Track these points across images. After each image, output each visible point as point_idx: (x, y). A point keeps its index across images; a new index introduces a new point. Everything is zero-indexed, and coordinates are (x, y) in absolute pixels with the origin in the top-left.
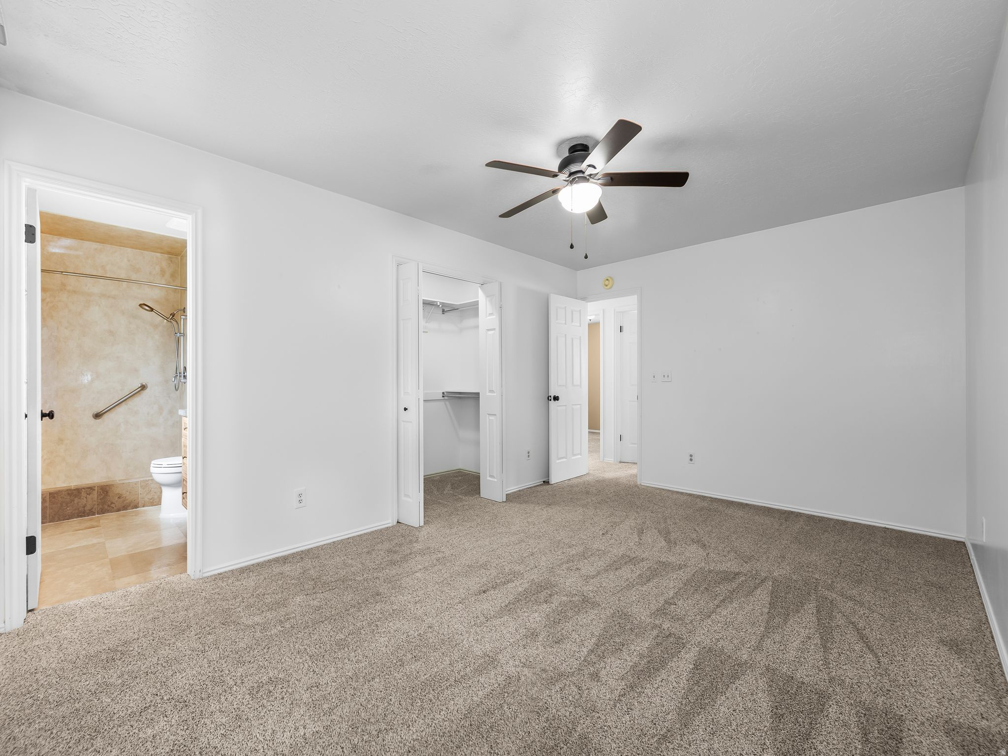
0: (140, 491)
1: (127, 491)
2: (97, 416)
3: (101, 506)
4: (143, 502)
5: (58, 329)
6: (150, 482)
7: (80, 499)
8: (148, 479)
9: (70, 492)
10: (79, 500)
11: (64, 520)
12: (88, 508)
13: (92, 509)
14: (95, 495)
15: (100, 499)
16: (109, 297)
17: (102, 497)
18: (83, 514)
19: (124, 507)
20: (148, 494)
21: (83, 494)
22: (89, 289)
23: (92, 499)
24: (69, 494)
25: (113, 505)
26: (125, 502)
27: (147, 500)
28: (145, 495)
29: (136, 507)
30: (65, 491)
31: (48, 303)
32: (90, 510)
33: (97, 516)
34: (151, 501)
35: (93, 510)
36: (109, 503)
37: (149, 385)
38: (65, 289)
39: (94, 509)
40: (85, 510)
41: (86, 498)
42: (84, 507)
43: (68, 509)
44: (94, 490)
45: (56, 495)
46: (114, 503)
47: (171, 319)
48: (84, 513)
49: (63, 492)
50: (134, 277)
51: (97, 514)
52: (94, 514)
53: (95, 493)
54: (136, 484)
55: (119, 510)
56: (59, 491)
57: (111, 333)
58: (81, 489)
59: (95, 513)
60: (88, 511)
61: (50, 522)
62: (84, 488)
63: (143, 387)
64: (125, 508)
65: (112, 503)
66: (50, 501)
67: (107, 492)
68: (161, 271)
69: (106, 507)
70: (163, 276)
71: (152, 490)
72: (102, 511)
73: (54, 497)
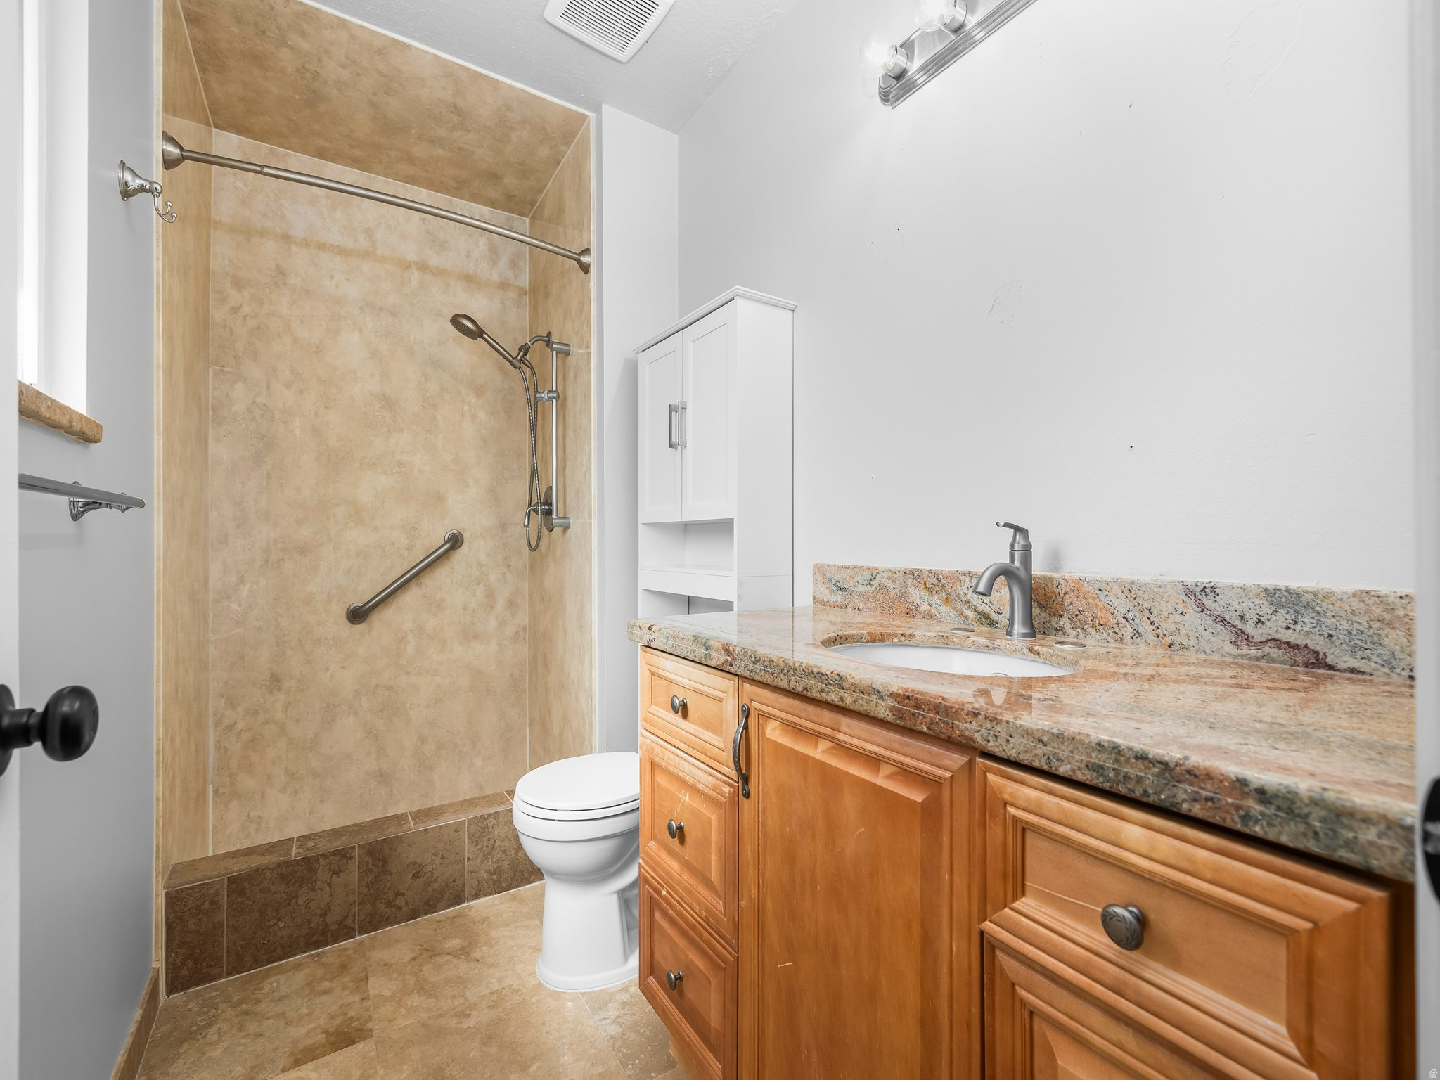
0: (468, 849)
1: (435, 854)
2: (357, 615)
3: (368, 907)
4: (475, 883)
5: (268, 387)
6: (492, 821)
7: (313, 889)
8: (485, 812)
9: (285, 871)
10: (310, 894)
11: (269, 963)
12: (334, 917)
13: (345, 917)
14: (352, 874)
15: (367, 886)
16: (381, 309)
17: (372, 877)
18: (321, 938)
19: (427, 903)
20: (486, 857)
21: (322, 874)
22: (337, 286)
23: (346, 885)
24: (282, 876)
25: (400, 901)
26: (430, 889)
27: (485, 876)
28: (479, 860)
29: (458, 900)
30: (273, 869)
31: (245, 317)
32: (340, 923)
33: (358, 938)
34: (495, 877)
35: (349, 922)
36: (391, 895)
37: (466, 536)
38: (285, 284)
39: (350, 919)
40: (326, 925)
41: (329, 885)
42: (324, 915)
43: (281, 924)
44: (351, 858)
45: (246, 885)
46: (403, 894)
47: (521, 360)
48: (324, 933)
49: (268, 874)
50: (434, 260)
51: (360, 934)
52: (350, 935)
53: (354, 866)
54: (456, 831)
55: (414, 915)
56: (256, 870)
57: (387, 402)
58: (317, 858)
59: (353, 929)
60: (335, 927)
61: (229, 974)
62: (323, 855)
63: (455, 541)
64: (430, 906)
65: (398, 894)
66: (230, 903)
67: (385, 862)
68: (490, 250)
69: (382, 908)
70: (495, 263)
71: (498, 843)
72: (373, 923)
73: (242, 892)
